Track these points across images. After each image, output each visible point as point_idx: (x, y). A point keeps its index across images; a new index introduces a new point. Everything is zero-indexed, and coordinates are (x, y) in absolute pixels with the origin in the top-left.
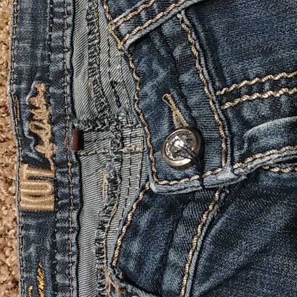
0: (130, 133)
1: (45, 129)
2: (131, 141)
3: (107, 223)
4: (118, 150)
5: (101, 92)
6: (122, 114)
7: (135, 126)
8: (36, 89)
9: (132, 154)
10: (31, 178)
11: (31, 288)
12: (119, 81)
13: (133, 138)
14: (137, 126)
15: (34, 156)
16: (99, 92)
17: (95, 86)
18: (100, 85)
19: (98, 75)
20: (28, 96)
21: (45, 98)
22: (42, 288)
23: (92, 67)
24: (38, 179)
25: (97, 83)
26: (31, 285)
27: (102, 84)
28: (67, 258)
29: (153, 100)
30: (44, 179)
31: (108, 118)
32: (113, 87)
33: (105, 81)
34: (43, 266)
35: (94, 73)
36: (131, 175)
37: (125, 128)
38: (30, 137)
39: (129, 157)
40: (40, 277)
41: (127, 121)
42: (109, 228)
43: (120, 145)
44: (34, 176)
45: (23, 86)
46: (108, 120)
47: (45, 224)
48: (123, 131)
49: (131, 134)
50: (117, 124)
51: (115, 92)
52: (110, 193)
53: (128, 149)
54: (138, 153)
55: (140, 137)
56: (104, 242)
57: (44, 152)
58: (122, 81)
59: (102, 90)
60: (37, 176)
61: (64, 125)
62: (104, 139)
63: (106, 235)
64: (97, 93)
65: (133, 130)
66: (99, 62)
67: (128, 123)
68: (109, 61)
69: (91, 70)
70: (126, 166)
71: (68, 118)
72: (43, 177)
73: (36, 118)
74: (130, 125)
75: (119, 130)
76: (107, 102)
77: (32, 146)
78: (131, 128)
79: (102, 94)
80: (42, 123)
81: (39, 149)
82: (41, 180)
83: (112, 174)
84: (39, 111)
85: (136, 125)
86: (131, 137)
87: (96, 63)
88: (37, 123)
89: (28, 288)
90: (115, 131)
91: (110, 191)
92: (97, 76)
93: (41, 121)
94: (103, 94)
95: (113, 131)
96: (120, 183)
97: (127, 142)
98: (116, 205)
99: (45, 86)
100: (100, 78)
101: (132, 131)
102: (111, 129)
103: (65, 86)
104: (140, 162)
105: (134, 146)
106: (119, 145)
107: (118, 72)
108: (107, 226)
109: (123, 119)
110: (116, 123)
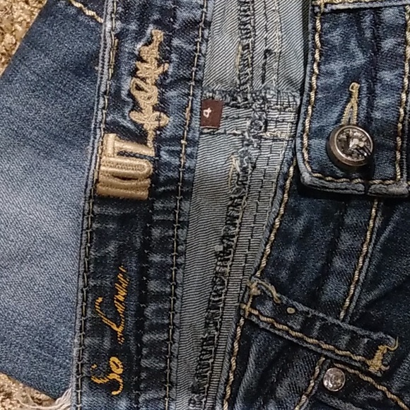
0: (276, 116)
1: (146, 92)
2: (276, 125)
3: (237, 217)
4: (258, 133)
5: (250, 60)
6: (272, 92)
7: (285, 108)
8: (152, 36)
9: (274, 140)
10: (122, 154)
11: (100, 300)
12: (275, 51)
13: (279, 122)
14: (287, 110)
15: (129, 125)
16: (247, 59)
17: (246, 51)
18: (251, 52)
19: (252, 38)
20: (141, 43)
21: (158, 51)
22: (122, 299)
23: (246, 27)
24: (132, 157)
25: (248, 48)
26: (101, 297)
27: (254, 51)
28: (169, 260)
29: (338, 83)
30: (142, 157)
31: (252, 94)
32: (266, 58)
33: (260, 48)
34: (127, 270)
35: (248, 36)
36: (268, 165)
37: (273, 109)
38: (127, 99)
39: (271, 144)
40: (121, 284)
41: (277, 102)
42: (240, 224)
43: (263, 128)
44: (125, 152)
45: (134, 28)
46: (252, 96)
47: (132, 216)
48: (269, 112)
49: (278, 118)
50: (263, 103)
51: (265, 63)
52: (240, 183)
53: (271, 134)
54: (283, 141)
55: (288, 122)
56: (235, 239)
57: (142, 122)
58: (279, 51)
59: (252, 58)
60: (132, 153)
61: (187, 91)
62: (239, 118)
63: (239, 232)
64: (245, 60)
65: (282, 113)
66: (255, 23)
67: (277, 104)
68: (266, 25)
69: (245, 31)
70: (266, 153)
71: (193, 83)
72: (140, 155)
73: (139, 75)
74: (279, 107)
75: (264, 111)
76: (252, 73)
77: (127, 111)
78: (280, 110)
79: (250, 62)
80: (145, 82)
81: (135, 116)
82: (137, 157)
83: (245, 162)
84: (146, 65)
85: (287, 107)
86: (277, 121)
87: (250, 23)
88: (138, 82)
89: (94, 300)
90: (259, 111)
91: (241, 181)
92: (250, 40)
93: (143, 79)
94: (252, 64)
95: (257, 110)
96: (251, 174)
97: (272, 126)
98: (245, 198)
99: (164, 35)
100: (254, 43)
101: (280, 114)
102: (254, 107)
103: (198, 41)
104: (283, 152)
105: (279, 132)
106: (261, 127)
107: (277, 39)
108: (238, 221)
109: (272, 98)
110: (262, 101)
